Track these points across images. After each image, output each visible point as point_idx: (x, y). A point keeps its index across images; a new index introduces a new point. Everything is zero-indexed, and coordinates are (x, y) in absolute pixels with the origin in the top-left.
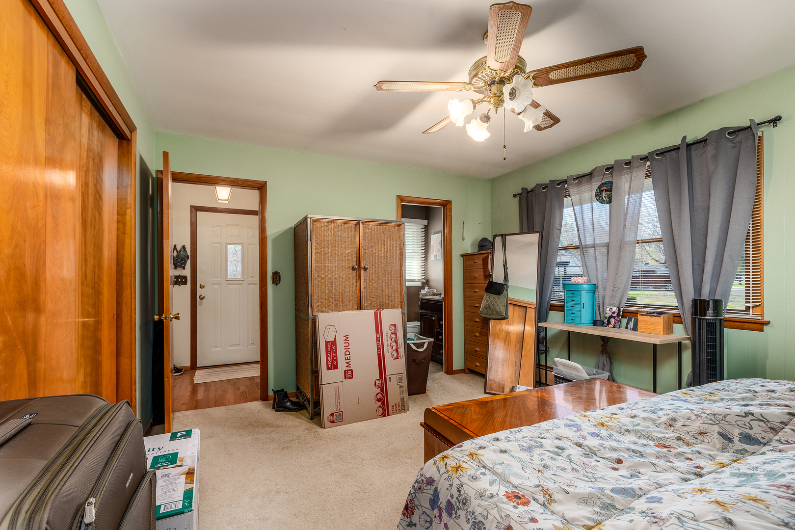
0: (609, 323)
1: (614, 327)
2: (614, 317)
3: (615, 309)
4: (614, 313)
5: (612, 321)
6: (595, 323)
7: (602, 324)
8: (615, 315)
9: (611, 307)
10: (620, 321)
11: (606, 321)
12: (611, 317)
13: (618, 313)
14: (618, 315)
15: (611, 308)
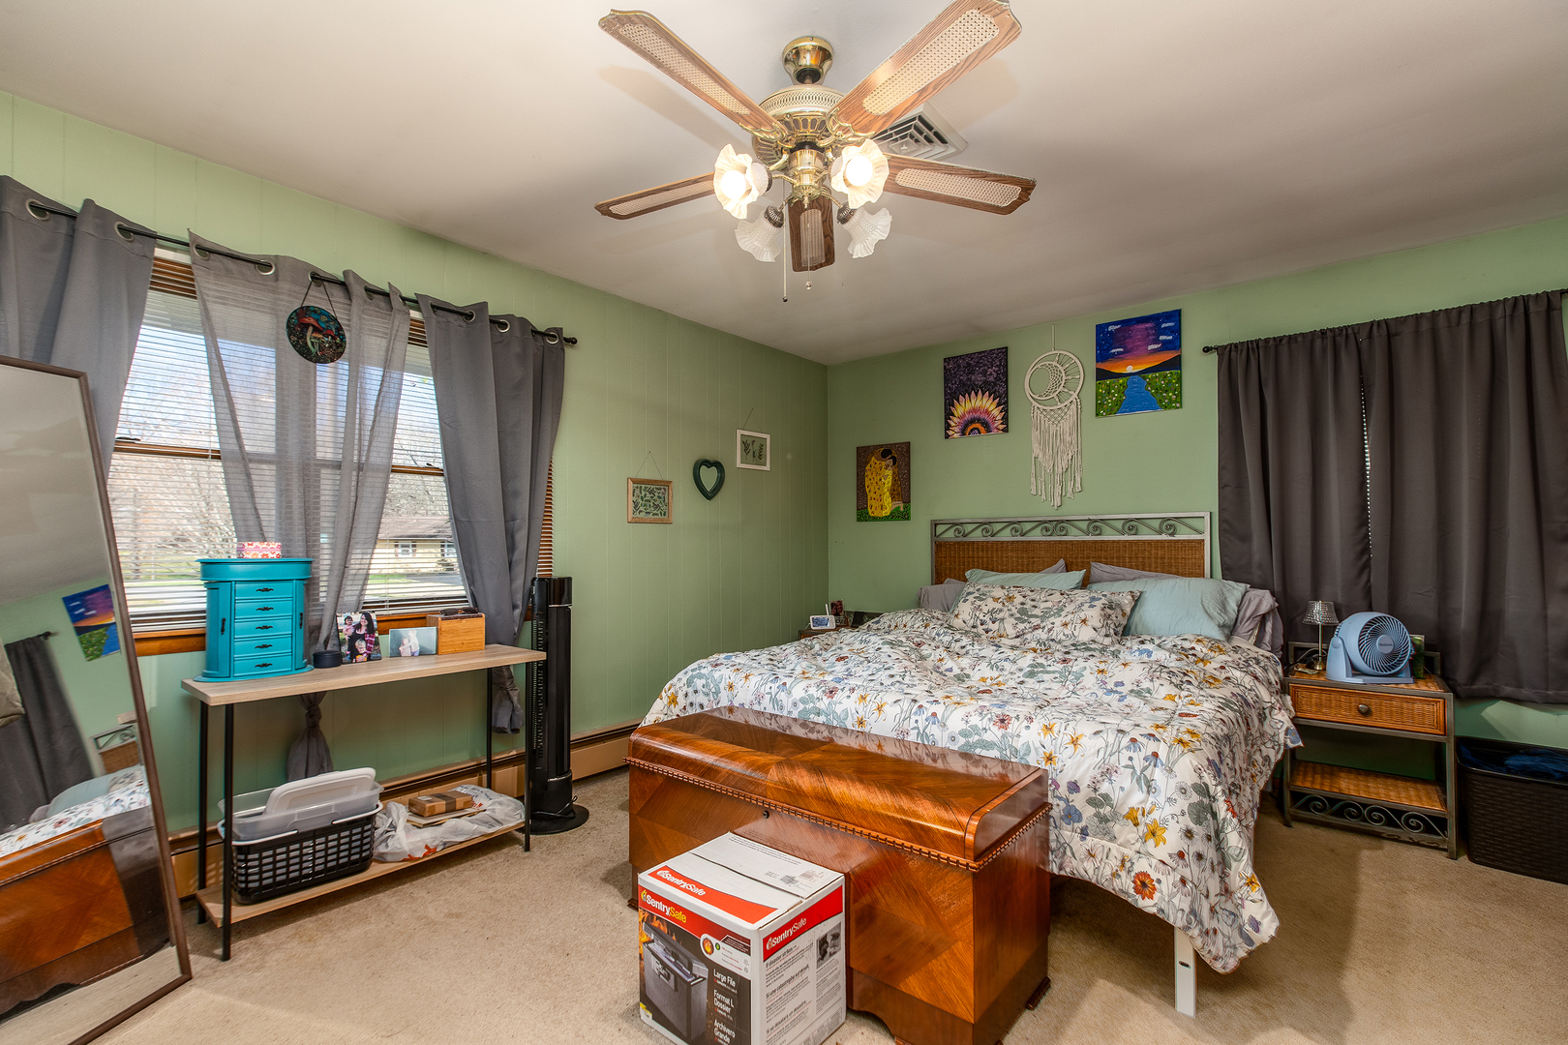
0: (354, 652)
1: (369, 659)
2: (362, 637)
3: (357, 618)
4: (358, 626)
5: (361, 645)
6: (319, 661)
7: (337, 660)
8: (363, 631)
9: (348, 614)
10: (377, 643)
11: (345, 649)
12: (354, 638)
13: (368, 626)
14: (371, 629)
15: (349, 618)
